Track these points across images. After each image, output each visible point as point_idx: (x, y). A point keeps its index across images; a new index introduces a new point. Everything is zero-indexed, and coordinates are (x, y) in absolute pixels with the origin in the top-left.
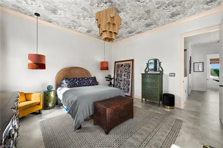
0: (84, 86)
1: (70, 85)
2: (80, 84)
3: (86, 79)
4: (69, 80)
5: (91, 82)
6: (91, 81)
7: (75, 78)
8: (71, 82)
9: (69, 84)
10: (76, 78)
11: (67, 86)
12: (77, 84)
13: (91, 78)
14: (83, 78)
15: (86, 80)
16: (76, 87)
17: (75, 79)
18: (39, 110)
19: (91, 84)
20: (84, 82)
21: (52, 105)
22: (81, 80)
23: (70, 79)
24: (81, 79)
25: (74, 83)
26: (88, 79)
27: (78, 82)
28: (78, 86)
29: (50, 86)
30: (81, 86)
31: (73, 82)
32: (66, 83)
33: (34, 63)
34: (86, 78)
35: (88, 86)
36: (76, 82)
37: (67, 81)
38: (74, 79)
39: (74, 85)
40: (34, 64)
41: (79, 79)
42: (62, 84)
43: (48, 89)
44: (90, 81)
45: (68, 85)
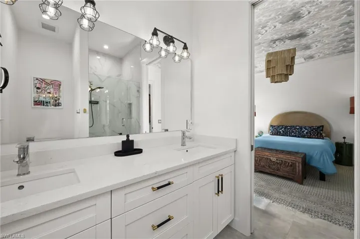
2: (286, 134)
5: (305, 133)
6: (306, 131)
8: (274, 130)
10: (282, 126)
12: (282, 132)
13: (307, 128)
14: (293, 126)
15: (298, 129)
16: (279, 135)
19: (305, 136)
20: (293, 132)
22: (288, 129)
23: (274, 126)
24: (289, 127)
26: (301, 128)
28: (282, 135)
30: (287, 136)
31: (276, 130)
34: (299, 126)
35: (298, 137)
37: (271, 128)
38: (279, 126)
41: (286, 127)
44: (304, 131)
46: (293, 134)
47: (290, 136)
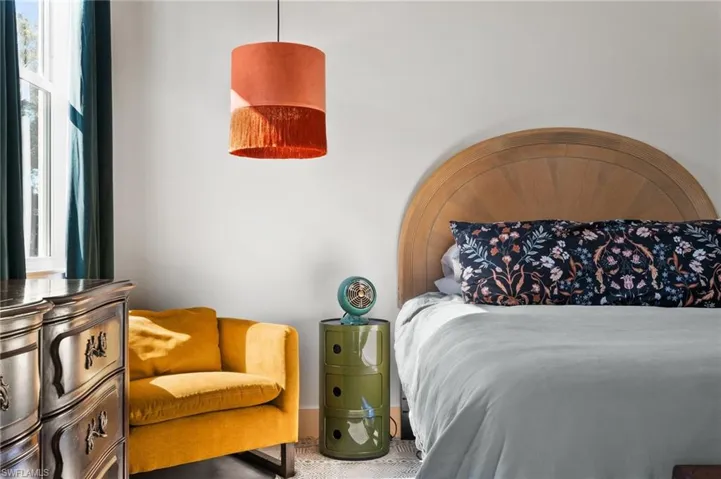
0: (624, 302)
1: (491, 284)
2: (583, 284)
3: (644, 232)
4: (484, 240)
5: (696, 267)
6: (700, 254)
7: (534, 225)
8: (498, 260)
9: (487, 272)
10: (548, 224)
11: (465, 287)
12: (556, 274)
13: (696, 232)
14: (612, 224)
15: (649, 242)
16: (542, 299)
17: (540, 235)
18: (283, 447)
19: (698, 291)
20: (625, 265)
21: (370, 431)
22: (591, 246)
23: (495, 230)
24: (590, 236)
25: (528, 267)
26: (666, 238)
27: (558, 263)
28: (561, 300)
29: (355, 281)
30: (595, 301)
31: (516, 258)
32: (465, 260)
33: (256, 108)
34: (650, 226)
35: (666, 302)
36: (547, 261)
37: (470, 244)
38: (526, 231)
39: (527, 286)
40: (256, 117)
41: (573, 234)
42: (442, 276)
43: (344, 307)
44: (689, 257)
45: (473, 282)
46: (628, 282)
47: (613, 302)
